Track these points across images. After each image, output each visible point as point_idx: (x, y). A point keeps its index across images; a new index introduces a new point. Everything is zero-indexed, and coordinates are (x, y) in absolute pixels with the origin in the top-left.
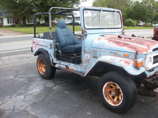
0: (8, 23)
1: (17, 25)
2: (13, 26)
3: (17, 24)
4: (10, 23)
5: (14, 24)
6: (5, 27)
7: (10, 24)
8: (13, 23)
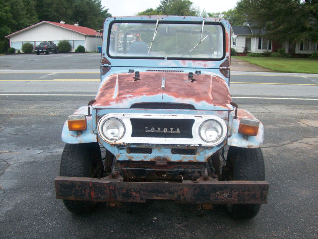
0: (260, 48)
1: (274, 53)
2: (266, 55)
3: (276, 51)
4: (263, 48)
5: (271, 51)
6: (251, 56)
7: (261, 51)
8: (270, 48)
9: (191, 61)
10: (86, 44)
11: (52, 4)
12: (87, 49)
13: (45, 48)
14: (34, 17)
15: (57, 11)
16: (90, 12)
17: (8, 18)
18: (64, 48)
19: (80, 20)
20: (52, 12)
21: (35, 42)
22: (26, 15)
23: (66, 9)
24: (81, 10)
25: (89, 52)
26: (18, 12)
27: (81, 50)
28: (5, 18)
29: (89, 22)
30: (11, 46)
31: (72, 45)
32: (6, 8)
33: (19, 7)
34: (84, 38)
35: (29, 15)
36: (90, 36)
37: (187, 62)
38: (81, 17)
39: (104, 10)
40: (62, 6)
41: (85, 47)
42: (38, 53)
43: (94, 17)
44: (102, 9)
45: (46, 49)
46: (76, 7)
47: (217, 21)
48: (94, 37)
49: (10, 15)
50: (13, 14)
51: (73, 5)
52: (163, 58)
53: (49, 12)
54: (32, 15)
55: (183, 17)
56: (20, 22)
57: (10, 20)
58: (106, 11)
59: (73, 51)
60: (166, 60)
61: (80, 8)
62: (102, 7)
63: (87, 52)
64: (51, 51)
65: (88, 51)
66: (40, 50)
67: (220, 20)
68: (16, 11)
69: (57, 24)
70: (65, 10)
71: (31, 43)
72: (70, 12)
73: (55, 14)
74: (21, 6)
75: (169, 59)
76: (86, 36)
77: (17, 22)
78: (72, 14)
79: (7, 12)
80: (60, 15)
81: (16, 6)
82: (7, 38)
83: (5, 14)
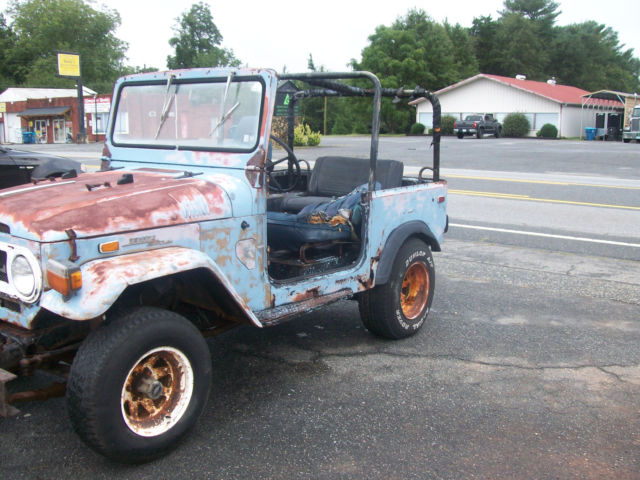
9: (207, 154)
10: (561, 120)
11: (508, 41)
12: (562, 131)
13: (472, 127)
14: (470, 66)
15: (518, 54)
16: (589, 56)
17: (418, 69)
18: (516, 127)
19: (566, 72)
20: (508, 56)
21: (461, 114)
22: (456, 62)
23: (538, 51)
24: (570, 51)
25: (564, 138)
26: (439, 57)
27: (549, 133)
28: (413, 69)
29: (583, 77)
30: (418, 121)
31: (531, 123)
32: (417, 51)
33: (441, 48)
34: (557, 110)
35: (459, 64)
36: (569, 106)
37: (203, 154)
38: (569, 66)
39: (623, 50)
40: (528, 45)
41: (558, 128)
42: (460, 135)
43: (596, 66)
44: (618, 48)
45: (477, 128)
46: (559, 45)
47: (255, 73)
48: (579, 106)
49: (422, 63)
50: (429, 60)
51: (554, 42)
52: (173, 148)
53: (501, 56)
54: (468, 63)
55: (207, 69)
56: (441, 76)
57: (423, 73)
58: (628, 53)
59: (533, 134)
60: (176, 150)
61: (566, 47)
62: (619, 45)
63: (560, 138)
64: (488, 132)
65: (562, 135)
66: (464, 131)
67: (259, 71)
68: (435, 56)
69: (506, 81)
70: (533, 52)
71: (454, 116)
72: (544, 57)
73: (513, 59)
74: (444, 46)
75: (181, 149)
76: (562, 105)
77: (436, 75)
78: (549, 60)
79: (417, 58)
80: (523, 62)
81: (437, 46)
82: (410, 106)
83: (414, 61)
